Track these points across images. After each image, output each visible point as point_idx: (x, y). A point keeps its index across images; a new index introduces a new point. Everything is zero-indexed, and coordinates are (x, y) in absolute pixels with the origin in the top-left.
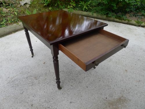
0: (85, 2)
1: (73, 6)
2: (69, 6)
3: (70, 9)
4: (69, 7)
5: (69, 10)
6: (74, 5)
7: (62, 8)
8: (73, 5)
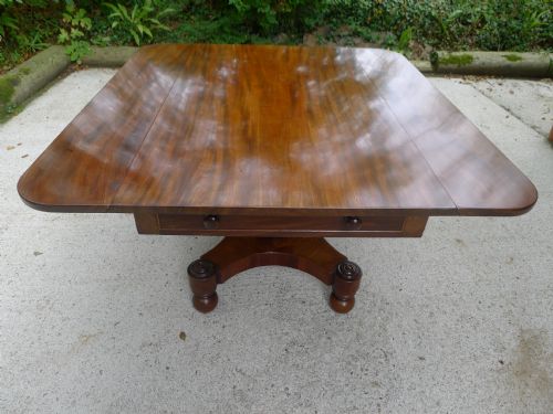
0: (129, 7)
1: (81, 29)
2: (62, 31)
3: (75, 44)
4: (64, 35)
5: (69, 49)
6: (87, 23)
7: (33, 44)
8: (82, 25)
